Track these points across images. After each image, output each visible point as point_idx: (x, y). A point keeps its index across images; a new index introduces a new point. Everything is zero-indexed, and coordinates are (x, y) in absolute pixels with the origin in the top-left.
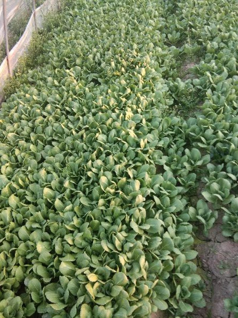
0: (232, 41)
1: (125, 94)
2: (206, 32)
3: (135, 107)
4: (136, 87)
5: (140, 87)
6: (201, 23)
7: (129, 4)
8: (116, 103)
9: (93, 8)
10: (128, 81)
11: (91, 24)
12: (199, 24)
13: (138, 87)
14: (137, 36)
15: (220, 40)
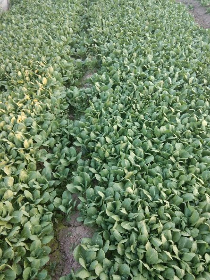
0: (122, 57)
1: (23, 100)
2: (105, 48)
3: (29, 111)
4: (35, 94)
5: (38, 94)
6: (103, 41)
7: (49, 22)
8: (13, 108)
9: (18, 23)
10: (29, 88)
11: (13, 37)
12: (101, 41)
13: (37, 94)
14: (48, 49)
15: (114, 55)
